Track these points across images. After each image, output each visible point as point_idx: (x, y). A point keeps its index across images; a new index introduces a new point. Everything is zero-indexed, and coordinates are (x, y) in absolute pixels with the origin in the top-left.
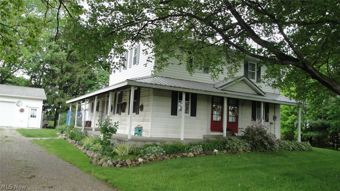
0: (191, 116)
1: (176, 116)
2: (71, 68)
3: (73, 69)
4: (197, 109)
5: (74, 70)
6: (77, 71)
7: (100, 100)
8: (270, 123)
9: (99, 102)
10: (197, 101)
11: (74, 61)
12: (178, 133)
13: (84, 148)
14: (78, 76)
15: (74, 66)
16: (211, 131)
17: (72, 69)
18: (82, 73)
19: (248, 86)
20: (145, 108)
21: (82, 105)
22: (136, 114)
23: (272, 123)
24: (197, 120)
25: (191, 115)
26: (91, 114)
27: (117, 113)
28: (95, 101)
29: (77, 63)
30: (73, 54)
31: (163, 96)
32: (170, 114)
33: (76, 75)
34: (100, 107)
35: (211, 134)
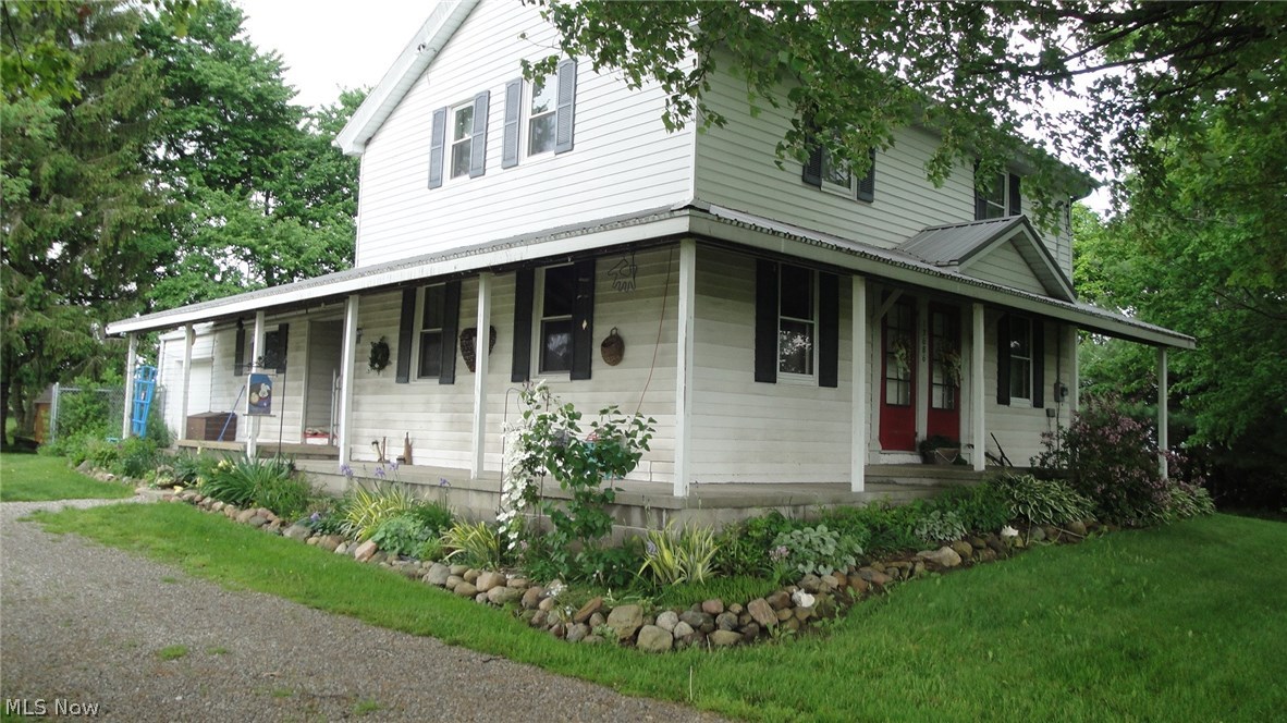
0: (821, 385)
1: (771, 385)
2: (75, 179)
3: (87, 183)
4: (839, 355)
5: (89, 189)
6: (105, 194)
7: (295, 320)
8: (1048, 411)
9: (287, 325)
10: (840, 321)
11: (82, 149)
12: (777, 462)
13: (377, 550)
14: (114, 214)
15: (89, 170)
16: (883, 449)
17: (81, 185)
18: (129, 204)
19: (1021, 261)
20: (630, 352)
21: (165, 341)
22: (572, 379)
23: (1053, 410)
24: (840, 400)
25: (822, 383)
26: (229, 383)
27: (424, 372)
28: (254, 324)
29: (97, 156)
30: (85, 116)
31: (725, 295)
32: (752, 375)
33: (101, 208)
34: (298, 349)
35: (882, 462)
